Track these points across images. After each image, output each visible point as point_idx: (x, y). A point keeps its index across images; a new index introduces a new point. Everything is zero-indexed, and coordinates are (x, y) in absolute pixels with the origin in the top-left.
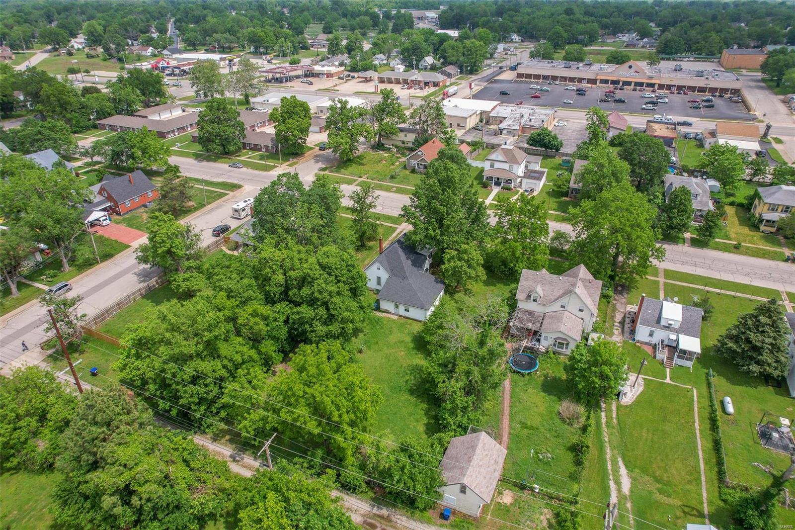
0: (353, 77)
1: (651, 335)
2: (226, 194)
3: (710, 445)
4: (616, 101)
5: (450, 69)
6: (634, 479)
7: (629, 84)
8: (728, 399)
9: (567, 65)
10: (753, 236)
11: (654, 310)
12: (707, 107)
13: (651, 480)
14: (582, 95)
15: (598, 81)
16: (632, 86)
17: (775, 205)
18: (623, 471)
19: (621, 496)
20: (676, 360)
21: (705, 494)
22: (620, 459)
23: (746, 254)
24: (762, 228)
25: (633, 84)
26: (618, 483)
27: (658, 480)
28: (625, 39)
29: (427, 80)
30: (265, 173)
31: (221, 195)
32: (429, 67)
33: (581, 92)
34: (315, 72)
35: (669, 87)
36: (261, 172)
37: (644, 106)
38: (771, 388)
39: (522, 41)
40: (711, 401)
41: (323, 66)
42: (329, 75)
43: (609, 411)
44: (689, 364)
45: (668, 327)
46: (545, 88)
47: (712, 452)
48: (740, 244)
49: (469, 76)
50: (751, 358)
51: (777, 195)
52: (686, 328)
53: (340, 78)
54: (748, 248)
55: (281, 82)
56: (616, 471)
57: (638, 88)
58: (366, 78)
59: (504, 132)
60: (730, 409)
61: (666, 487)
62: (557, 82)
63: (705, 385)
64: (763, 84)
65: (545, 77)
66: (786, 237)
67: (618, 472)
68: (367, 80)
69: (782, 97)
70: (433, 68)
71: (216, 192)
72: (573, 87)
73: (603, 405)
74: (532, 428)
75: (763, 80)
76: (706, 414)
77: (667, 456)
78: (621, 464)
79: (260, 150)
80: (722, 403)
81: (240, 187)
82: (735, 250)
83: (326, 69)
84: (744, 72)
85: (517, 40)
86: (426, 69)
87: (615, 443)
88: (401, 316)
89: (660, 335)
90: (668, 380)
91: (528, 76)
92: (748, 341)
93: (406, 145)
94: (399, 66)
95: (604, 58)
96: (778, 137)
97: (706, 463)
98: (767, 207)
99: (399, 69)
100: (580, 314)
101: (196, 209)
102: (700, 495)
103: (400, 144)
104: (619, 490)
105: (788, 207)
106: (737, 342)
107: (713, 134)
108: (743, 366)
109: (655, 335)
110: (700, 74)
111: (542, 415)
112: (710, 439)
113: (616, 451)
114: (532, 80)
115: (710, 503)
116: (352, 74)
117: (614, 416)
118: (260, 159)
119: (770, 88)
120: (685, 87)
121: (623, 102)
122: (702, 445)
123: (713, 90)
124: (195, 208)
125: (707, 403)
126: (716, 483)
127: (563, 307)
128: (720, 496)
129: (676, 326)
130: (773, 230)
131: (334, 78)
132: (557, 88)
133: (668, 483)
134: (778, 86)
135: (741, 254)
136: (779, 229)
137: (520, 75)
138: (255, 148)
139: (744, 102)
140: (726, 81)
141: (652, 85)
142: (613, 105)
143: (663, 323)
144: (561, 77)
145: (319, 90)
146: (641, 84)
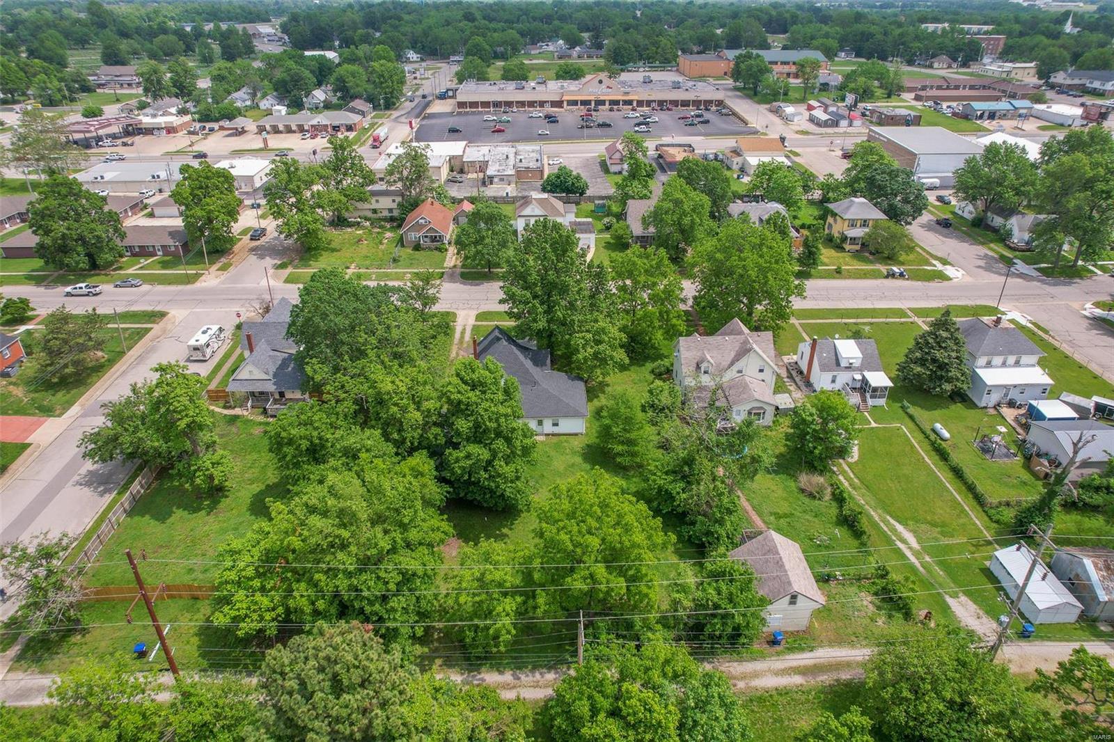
0: (212, 130)
1: (833, 381)
2: (148, 330)
3: (950, 475)
4: (600, 126)
5: (358, 104)
6: (914, 532)
7: (602, 103)
8: (938, 426)
9: (519, 86)
10: (844, 258)
11: (829, 352)
12: (702, 122)
13: (928, 527)
14: (554, 122)
15: (565, 103)
16: (607, 106)
17: (853, 220)
18: (900, 528)
19: (916, 554)
20: (870, 402)
21: (978, 522)
22: (888, 517)
23: (850, 277)
24: (847, 247)
25: (607, 103)
26: (904, 541)
27: (934, 525)
28: (551, 48)
29: (336, 123)
30: (189, 287)
31: (142, 333)
32: (322, 105)
33: (551, 119)
34: (143, 126)
35: (649, 103)
36: (180, 287)
37: (637, 129)
38: (959, 404)
39: (422, 60)
40: (924, 433)
41: (154, 116)
42: (171, 130)
43: (844, 473)
44: (882, 402)
45: (849, 368)
46: (505, 118)
47: (957, 481)
48: (839, 268)
49: (388, 112)
50: (941, 378)
51: (853, 209)
52: (867, 365)
53: (190, 133)
54: (848, 271)
55: (88, 146)
56: (894, 531)
57: (615, 107)
58: (236, 129)
59: (496, 180)
60: (946, 435)
61: (943, 528)
62: (515, 109)
63: (907, 420)
64: (738, 93)
65: (497, 104)
66: (871, 253)
67: (896, 530)
68: (241, 132)
69: (768, 106)
70: (328, 106)
71: (127, 329)
72: (538, 113)
73: (835, 469)
74: (785, 516)
75: (736, 89)
76: (929, 448)
77: (925, 498)
78: (892, 521)
79: (153, 254)
80: (934, 431)
81: (162, 315)
82: (838, 275)
83: (161, 120)
84: (711, 80)
85: (415, 59)
86: (317, 108)
87: (873, 503)
88: (548, 435)
89: (843, 378)
90: (874, 425)
91: (474, 104)
92: (934, 360)
93: (380, 215)
94: (278, 107)
95: (552, 73)
96: (793, 149)
97: (959, 493)
98: (846, 223)
99: (280, 111)
100: (761, 376)
101: (112, 362)
102: (975, 524)
103: (369, 214)
104: (910, 548)
105: (865, 221)
106: (923, 365)
107: (736, 152)
108: (934, 388)
109: (838, 380)
110: (676, 86)
111: (785, 499)
112: (947, 469)
113: (880, 511)
114: (480, 109)
115: (987, 528)
116: (208, 125)
117: (852, 476)
118: (164, 268)
119: (748, 97)
120: (666, 101)
121: (609, 126)
122: (945, 477)
123: (697, 103)
124: (109, 360)
125: (921, 436)
126: (978, 507)
127: (740, 372)
128: (991, 519)
129: (857, 363)
130: (858, 247)
131: (180, 134)
132: (518, 117)
133: (944, 525)
134: (755, 94)
135: (845, 278)
136: (863, 244)
137: (461, 105)
138: (144, 252)
139: (735, 114)
140: (706, 91)
141: (629, 103)
142: (599, 131)
143: (844, 364)
144: (517, 102)
145: (168, 153)
146: (616, 103)
